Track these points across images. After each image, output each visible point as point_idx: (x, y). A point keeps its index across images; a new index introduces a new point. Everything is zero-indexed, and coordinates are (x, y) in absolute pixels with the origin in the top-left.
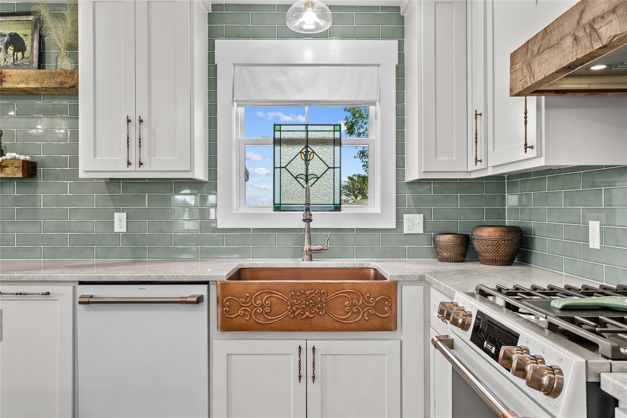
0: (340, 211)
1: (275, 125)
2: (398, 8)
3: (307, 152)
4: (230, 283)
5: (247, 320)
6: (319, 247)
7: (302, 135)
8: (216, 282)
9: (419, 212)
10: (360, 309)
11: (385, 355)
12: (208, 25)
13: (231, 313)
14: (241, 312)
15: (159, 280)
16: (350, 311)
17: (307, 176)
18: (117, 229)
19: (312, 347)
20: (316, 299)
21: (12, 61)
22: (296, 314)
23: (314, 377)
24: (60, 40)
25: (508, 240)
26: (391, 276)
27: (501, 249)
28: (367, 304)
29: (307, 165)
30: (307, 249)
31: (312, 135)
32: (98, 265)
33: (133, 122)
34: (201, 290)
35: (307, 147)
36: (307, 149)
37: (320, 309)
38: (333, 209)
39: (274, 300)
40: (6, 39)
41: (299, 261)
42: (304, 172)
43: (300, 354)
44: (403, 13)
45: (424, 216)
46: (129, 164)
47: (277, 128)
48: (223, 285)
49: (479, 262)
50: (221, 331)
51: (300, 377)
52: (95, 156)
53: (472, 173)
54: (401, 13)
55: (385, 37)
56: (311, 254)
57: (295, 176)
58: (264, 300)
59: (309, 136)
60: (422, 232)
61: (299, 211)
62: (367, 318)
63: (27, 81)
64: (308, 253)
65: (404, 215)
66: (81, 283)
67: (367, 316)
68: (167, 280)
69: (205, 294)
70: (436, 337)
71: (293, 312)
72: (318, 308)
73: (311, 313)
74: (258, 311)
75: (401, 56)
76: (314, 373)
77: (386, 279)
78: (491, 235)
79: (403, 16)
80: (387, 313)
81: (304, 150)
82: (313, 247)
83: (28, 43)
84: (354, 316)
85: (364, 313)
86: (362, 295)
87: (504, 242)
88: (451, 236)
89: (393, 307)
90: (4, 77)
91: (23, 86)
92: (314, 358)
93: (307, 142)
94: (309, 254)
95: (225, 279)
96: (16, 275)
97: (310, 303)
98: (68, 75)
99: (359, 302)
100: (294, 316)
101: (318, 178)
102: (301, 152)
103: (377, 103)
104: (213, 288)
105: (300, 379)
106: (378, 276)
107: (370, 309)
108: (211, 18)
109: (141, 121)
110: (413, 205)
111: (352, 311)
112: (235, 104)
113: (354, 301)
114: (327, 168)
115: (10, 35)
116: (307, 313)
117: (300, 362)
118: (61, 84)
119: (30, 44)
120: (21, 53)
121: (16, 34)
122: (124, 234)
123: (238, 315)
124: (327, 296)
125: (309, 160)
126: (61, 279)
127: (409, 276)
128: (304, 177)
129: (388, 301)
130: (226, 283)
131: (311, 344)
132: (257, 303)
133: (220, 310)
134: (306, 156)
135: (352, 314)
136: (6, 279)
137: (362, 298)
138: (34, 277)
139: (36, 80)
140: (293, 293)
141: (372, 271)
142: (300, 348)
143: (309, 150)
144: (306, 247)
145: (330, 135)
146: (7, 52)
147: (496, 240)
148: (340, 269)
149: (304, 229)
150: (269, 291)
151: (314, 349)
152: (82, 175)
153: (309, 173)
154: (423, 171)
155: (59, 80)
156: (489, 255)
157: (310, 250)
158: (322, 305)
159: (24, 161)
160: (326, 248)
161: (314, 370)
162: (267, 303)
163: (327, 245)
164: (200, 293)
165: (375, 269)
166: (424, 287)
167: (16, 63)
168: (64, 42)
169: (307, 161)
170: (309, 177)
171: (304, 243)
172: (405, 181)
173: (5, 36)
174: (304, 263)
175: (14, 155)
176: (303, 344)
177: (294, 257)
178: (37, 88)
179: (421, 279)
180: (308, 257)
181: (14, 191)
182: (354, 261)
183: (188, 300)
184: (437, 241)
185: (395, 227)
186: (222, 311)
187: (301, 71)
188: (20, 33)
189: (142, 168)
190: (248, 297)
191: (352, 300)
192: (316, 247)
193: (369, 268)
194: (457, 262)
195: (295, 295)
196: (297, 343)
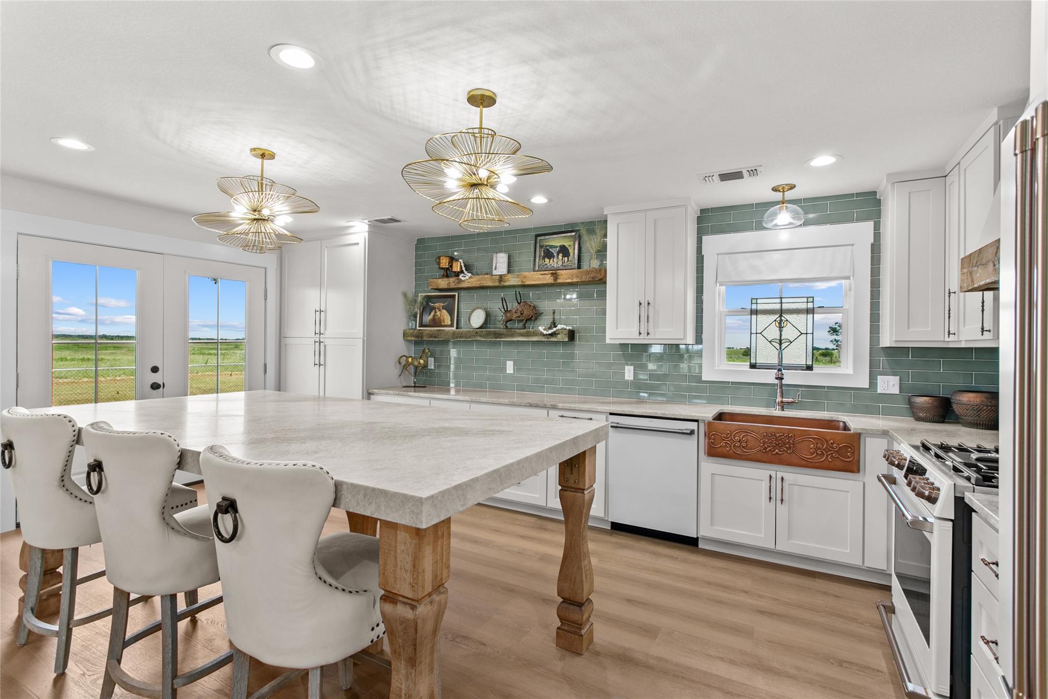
0: (812, 370)
1: (752, 299)
2: (875, 193)
3: (781, 320)
4: (714, 422)
5: (728, 451)
6: (790, 400)
7: (778, 307)
8: (704, 421)
9: (894, 374)
10: (824, 452)
11: (848, 492)
12: (696, 226)
13: (715, 444)
14: (723, 444)
15: (663, 416)
16: (814, 452)
17: (781, 340)
18: (627, 378)
19: (781, 477)
20: (785, 440)
21: (561, 264)
22: (767, 450)
23: (782, 500)
24: (592, 248)
25: (991, 406)
26: (854, 428)
27: (983, 414)
28: (830, 449)
29: (781, 331)
30: (780, 401)
31: (785, 306)
32: (613, 403)
33: (643, 304)
34: (693, 426)
35: (781, 316)
36: (781, 318)
37: (789, 448)
38: (805, 368)
39: (749, 438)
40: (558, 249)
41: (772, 410)
42: (778, 338)
43: (770, 481)
44: (880, 197)
45: (900, 378)
46: (640, 334)
47: (754, 301)
48: (709, 424)
49: (961, 425)
50: (708, 456)
51: (770, 498)
52: (617, 328)
53: (950, 343)
54: (877, 197)
55: (860, 219)
56: (783, 405)
57: (770, 340)
58: (741, 437)
59: (783, 307)
60: (898, 393)
61: (772, 369)
62: (830, 460)
63: (572, 278)
64: (780, 404)
65: (878, 376)
66: (611, 414)
67: (830, 458)
68: (669, 416)
69: (696, 428)
70: (881, 474)
71: (765, 449)
72: (786, 447)
73: (779, 451)
74: (736, 444)
75: (877, 236)
76: (782, 497)
77: (850, 431)
78: (971, 400)
79: (880, 199)
80: (849, 458)
81: (779, 319)
82: (784, 400)
83: (571, 251)
84: (819, 457)
85: (827, 456)
86: (826, 441)
87: (987, 408)
88: (927, 399)
89: (856, 454)
90: (558, 275)
91: (569, 281)
92: (782, 486)
93: (781, 312)
94: (781, 406)
95: (711, 419)
96: (573, 406)
97: (779, 443)
98: (598, 272)
99: (823, 446)
100: (766, 451)
101: (791, 342)
102: (775, 320)
103: (852, 278)
104: (702, 425)
105: (770, 500)
106: (846, 428)
107: (833, 453)
108: (700, 220)
109: (649, 304)
110: (888, 368)
111: (817, 453)
112: (718, 284)
113: (818, 446)
114: (800, 334)
115: (560, 246)
116: (777, 451)
117: (770, 486)
118: (593, 278)
119: (572, 251)
120: (566, 258)
121: (564, 245)
122: (632, 382)
123: (721, 446)
124: (794, 439)
125: (783, 327)
126: (599, 410)
127: (872, 430)
128: (778, 341)
129: (851, 449)
130: (712, 422)
131: (780, 475)
132: (736, 438)
133: (706, 441)
134: (780, 323)
135: (816, 455)
136: (566, 408)
137: (826, 444)
138: (583, 408)
139: (577, 277)
140: (765, 434)
141: (841, 424)
142: (770, 476)
143: (783, 318)
144: (779, 399)
145: (804, 306)
146: (558, 258)
147: (977, 406)
148: (809, 419)
149: (777, 384)
150: (746, 431)
151: (782, 479)
152: (608, 341)
153: (782, 338)
154: (894, 340)
155: (592, 276)
156: (970, 418)
157: (782, 402)
158: (790, 446)
159: (569, 330)
160: (797, 401)
161: (782, 495)
162: (743, 439)
163: (799, 398)
164: (692, 428)
165: (844, 422)
166: (888, 440)
167: (564, 265)
168: (594, 249)
169: (781, 328)
170: (783, 341)
171: (777, 396)
172: (880, 346)
173: (557, 247)
174: (777, 412)
175: (563, 326)
176: (773, 474)
177: (768, 406)
178: (577, 282)
179: (885, 433)
180: (780, 407)
181: (560, 350)
182: (825, 414)
183: (684, 431)
184: (912, 402)
185: (868, 387)
186: (709, 443)
187: (776, 255)
188: (566, 244)
189: (649, 337)
190: (729, 434)
191: (817, 444)
192: (788, 400)
193: (838, 421)
194: (933, 422)
195: (767, 435)
196: (768, 473)
